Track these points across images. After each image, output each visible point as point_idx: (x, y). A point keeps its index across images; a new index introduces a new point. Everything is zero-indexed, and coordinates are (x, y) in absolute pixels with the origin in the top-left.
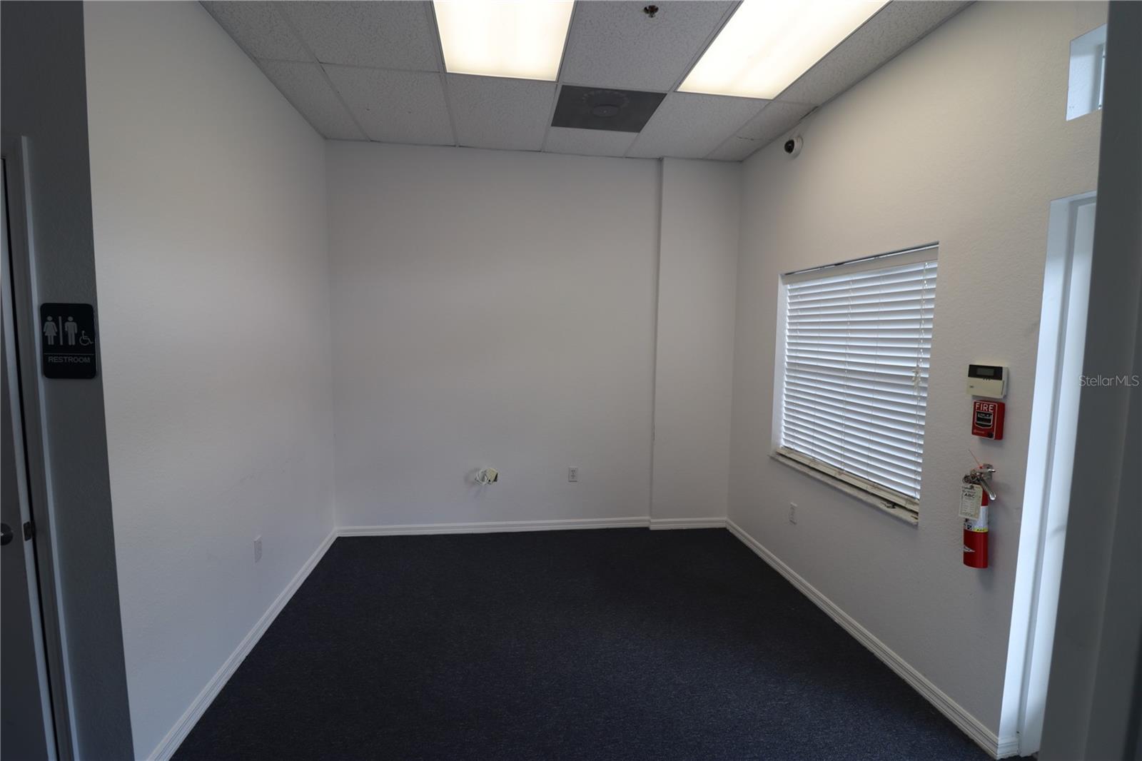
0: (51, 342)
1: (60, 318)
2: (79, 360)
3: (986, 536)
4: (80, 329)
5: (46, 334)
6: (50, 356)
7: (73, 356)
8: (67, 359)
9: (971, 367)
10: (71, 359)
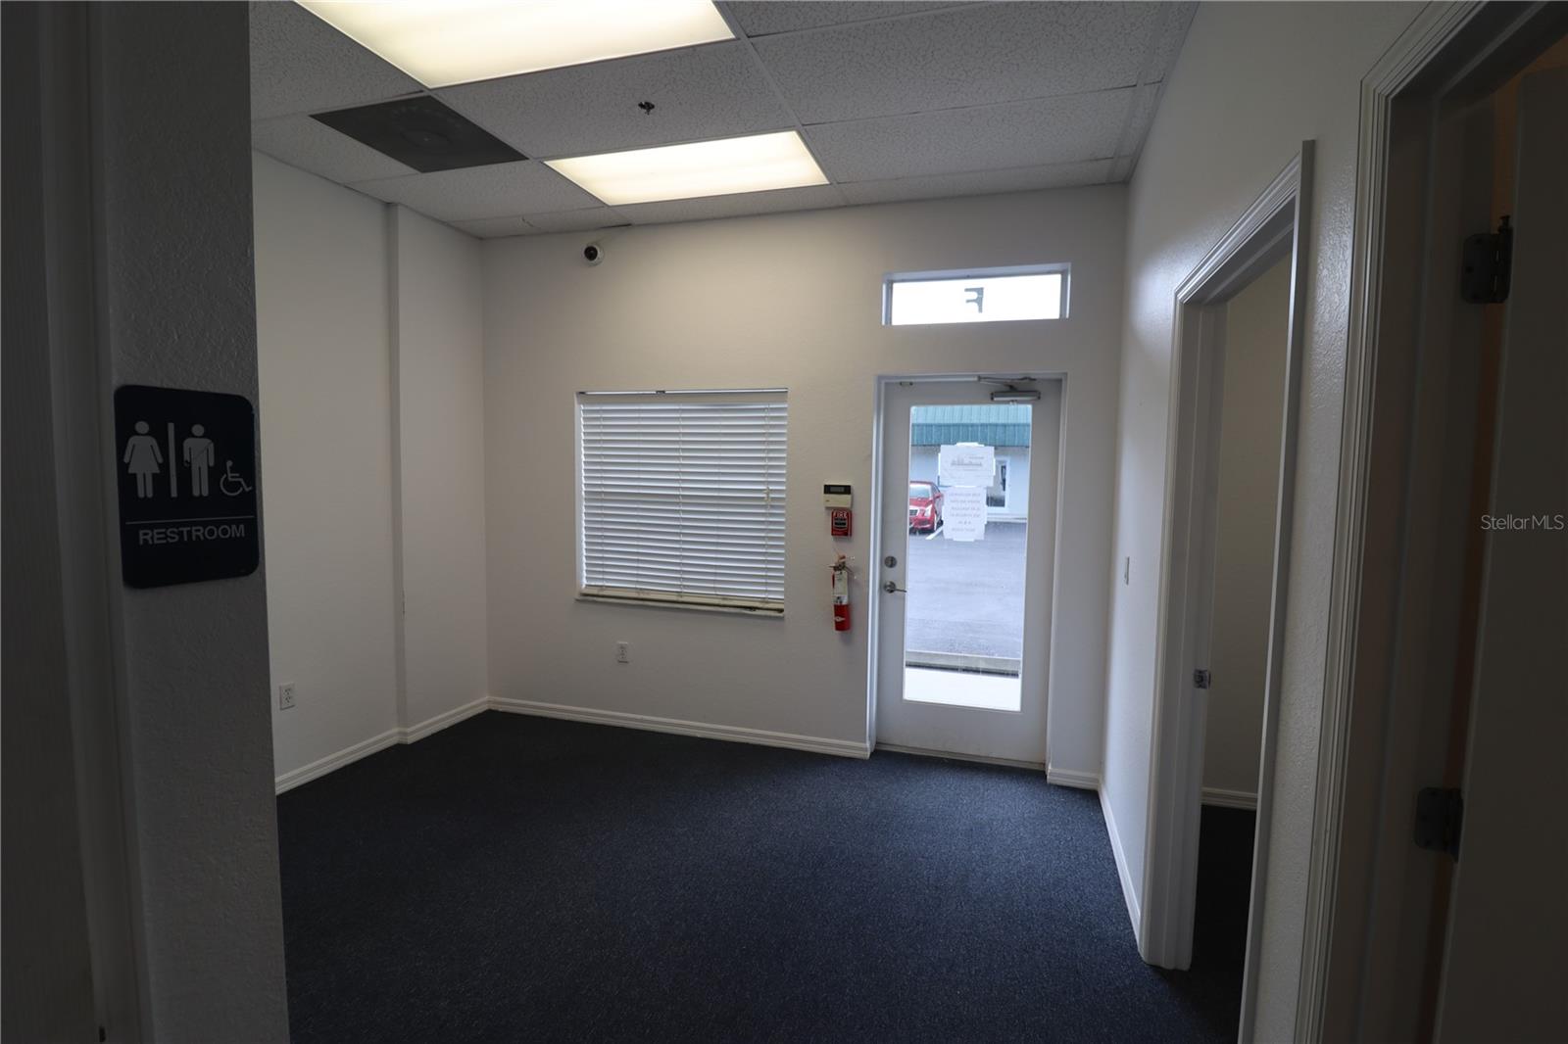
0: (145, 489)
1: (171, 427)
2: (218, 532)
3: (847, 606)
4: (220, 455)
5: (131, 471)
6: (145, 527)
7: (205, 524)
8: (189, 533)
9: (826, 486)
10: (199, 532)
